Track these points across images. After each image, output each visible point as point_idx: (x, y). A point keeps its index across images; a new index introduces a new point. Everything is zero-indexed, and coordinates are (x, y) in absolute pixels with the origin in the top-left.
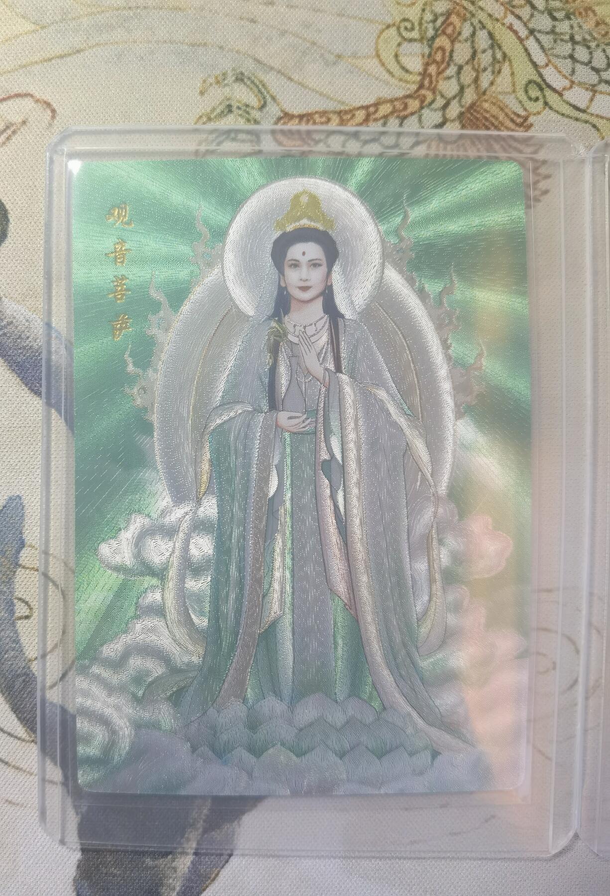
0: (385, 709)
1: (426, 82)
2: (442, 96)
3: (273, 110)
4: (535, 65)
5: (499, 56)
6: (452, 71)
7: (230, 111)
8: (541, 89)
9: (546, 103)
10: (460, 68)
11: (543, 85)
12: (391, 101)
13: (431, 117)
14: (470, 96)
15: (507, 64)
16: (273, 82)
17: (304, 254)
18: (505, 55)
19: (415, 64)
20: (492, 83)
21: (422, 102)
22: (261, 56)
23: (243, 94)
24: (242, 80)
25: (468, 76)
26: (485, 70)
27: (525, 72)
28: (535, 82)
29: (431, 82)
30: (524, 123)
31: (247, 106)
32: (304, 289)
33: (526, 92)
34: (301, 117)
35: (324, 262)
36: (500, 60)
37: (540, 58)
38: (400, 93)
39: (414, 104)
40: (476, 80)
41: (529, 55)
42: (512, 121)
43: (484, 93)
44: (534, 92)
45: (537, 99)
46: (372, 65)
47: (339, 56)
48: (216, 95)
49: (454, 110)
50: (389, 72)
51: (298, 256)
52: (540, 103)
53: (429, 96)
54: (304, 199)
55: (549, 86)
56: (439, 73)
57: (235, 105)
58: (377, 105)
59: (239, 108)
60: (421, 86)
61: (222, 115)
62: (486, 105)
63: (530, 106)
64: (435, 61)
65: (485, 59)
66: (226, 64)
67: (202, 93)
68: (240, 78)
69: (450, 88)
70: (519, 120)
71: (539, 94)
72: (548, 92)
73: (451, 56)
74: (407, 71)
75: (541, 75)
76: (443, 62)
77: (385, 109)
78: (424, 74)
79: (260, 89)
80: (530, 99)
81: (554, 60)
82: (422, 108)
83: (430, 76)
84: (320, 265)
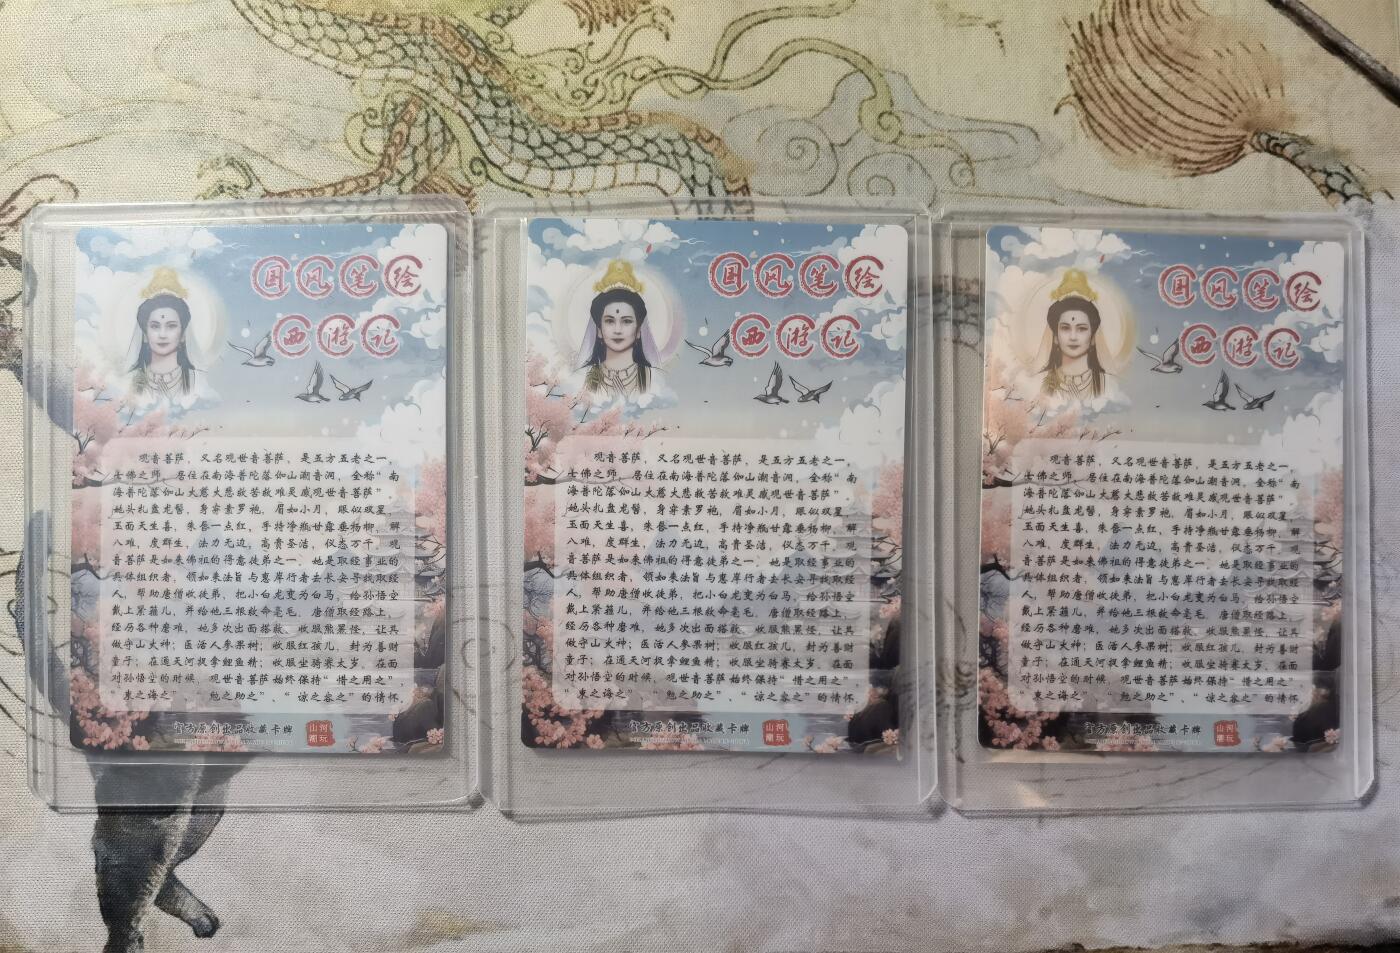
1: (386, 161)
2: (399, 172)
3: (257, 189)
4: (479, 144)
5: (449, 137)
6: (408, 151)
7: (222, 192)
8: (484, 165)
9: (488, 177)
10: (415, 149)
11: (485, 161)
12: (355, 179)
13: (389, 190)
14: (422, 172)
15: (455, 145)
16: (258, 166)
18: (454, 137)
19: (377, 146)
20: (442, 161)
21: (381, 179)
22: (249, 142)
23: (232, 176)
24: (232, 164)
25: (421, 155)
26: (436, 150)
27: (471, 151)
28: (479, 159)
29: (390, 162)
30: (467, 193)
31: (235, 186)
33: (471, 167)
34: (281, 194)
37: (483, 138)
38: (364, 173)
39: (374, 181)
40: (428, 159)
41: (474, 136)
42: (459, 192)
43: (435, 169)
44: (478, 167)
45: (480, 173)
46: (340, 148)
47: (313, 141)
48: (210, 179)
49: (408, 185)
50: (355, 153)
52: (483, 177)
53: (388, 173)
55: (491, 163)
56: (396, 154)
57: (226, 185)
58: (343, 183)
59: (229, 188)
60: (381, 165)
61: (215, 194)
62: (436, 180)
63: (473, 178)
64: (394, 144)
65: (436, 141)
66: (219, 151)
67: (199, 176)
68: (231, 163)
69: (405, 166)
70: (464, 191)
71: (482, 169)
72: (490, 168)
73: (408, 139)
74: (370, 152)
75: (484, 153)
76: (400, 143)
77: (351, 185)
78: (385, 154)
79: (246, 170)
80: (474, 173)
81: (495, 140)
82: (381, 183)
83: (389, 156)
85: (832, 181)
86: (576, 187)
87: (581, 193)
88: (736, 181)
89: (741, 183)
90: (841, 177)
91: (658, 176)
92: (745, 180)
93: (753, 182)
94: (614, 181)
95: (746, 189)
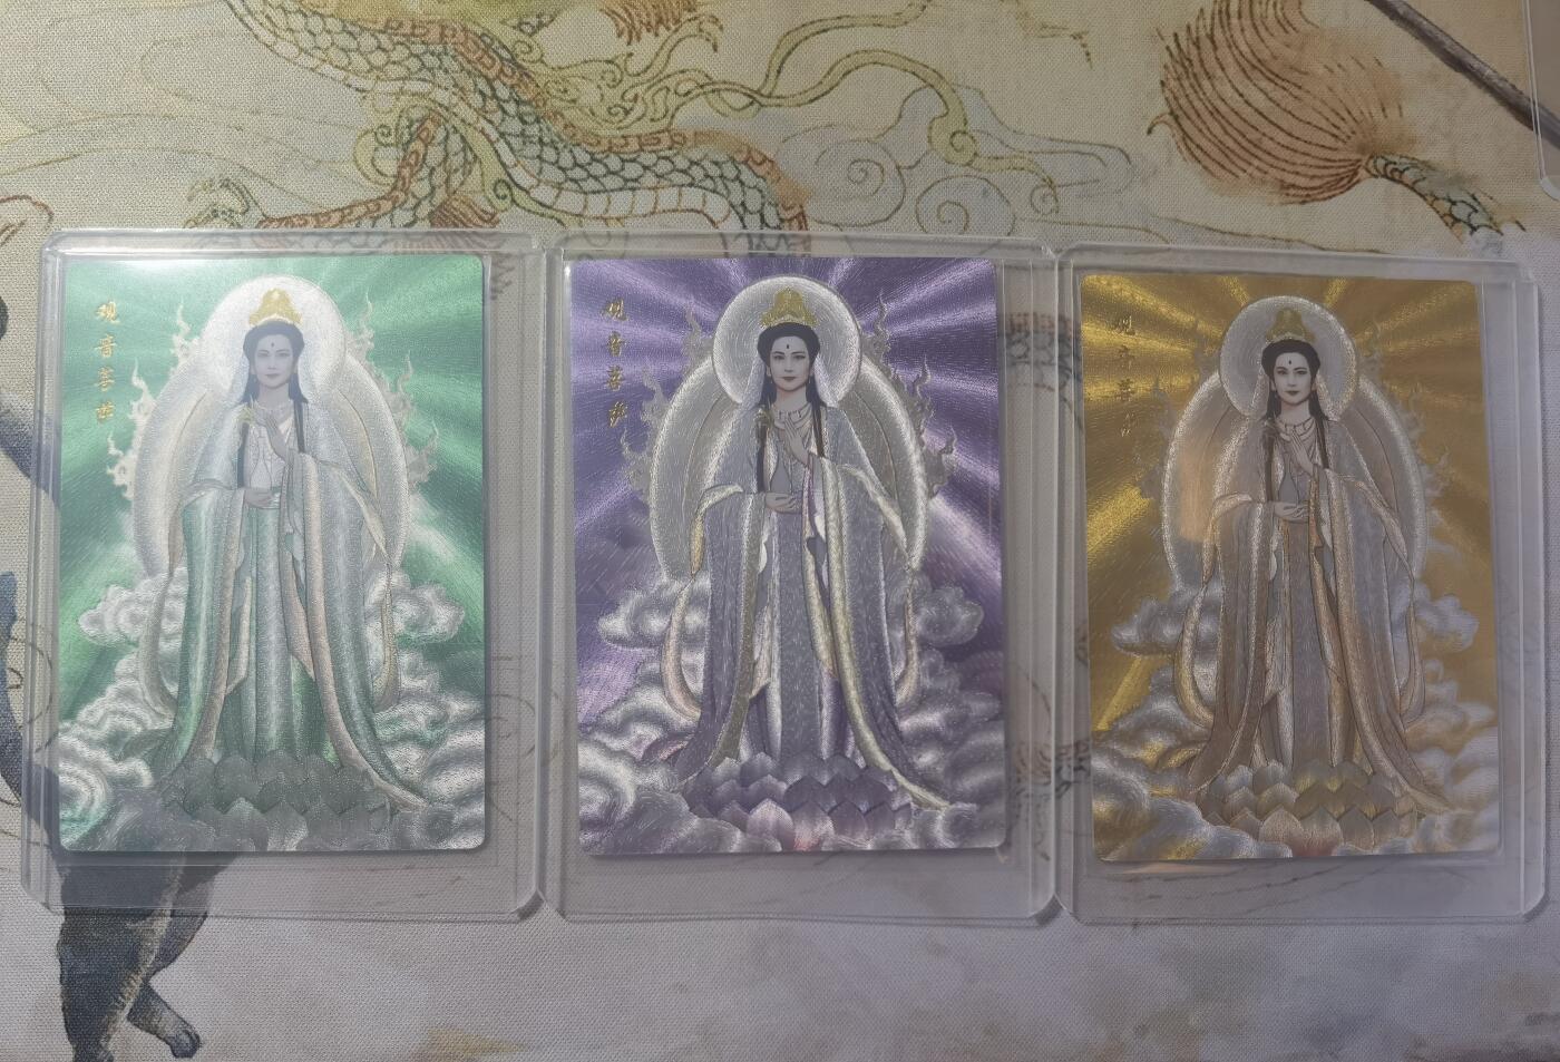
0: (342, 766)
1: (400, 183)
2: (414, 196)
3: (255, 214)
4: (503, 165)
5: (470, 157)
6: (425, 172)
7: (216, 216)
8: (509, 188)
9: (513, 201)
10: (433, 170)
11: (511, 184)
12: (366, 203)
13: (403, 216)
14: (440, 196)
15: (477, 165)
16: (256, 188)
17: (273, 345)
18: (476, 157)
19: (390, 167)
20: (462, 184)
21: (394, 203)
22: (247, 162)
23: (228, 200)
25: (439, 178)
26: (456, 171)
27: (496, 172)
28: (504, 181)
29: (404, 184)
30: (492, 219)
31: (230, 210)
32: (272, 376)
33: (495, 190)
34: (281, 220)
35: (291, 353)
36: (471, 160)
37: (508, 158)
38: (375, 196)
39: (386, 205)
40: (447, 181)
41: (499, 156)
42: (481, 218)
43: (455, 192)
44: (502, 191)
45: (504, 197)
46: (350, 169)
47: (319, 162)
48: (202, 202)
49: (425, 209)
50: (364, 175)
51: (268, 348)
52: (508, 200)
53: (402, 196)
54: (276, 296)
55: (517, 185)
56: (412, 175)
57: (220, 209)
58: (350, 207)
59: (224, 212)
60: (394, 188)
61: (208, 219)
62: (455, 204)
63: (500, 204)
64: (409, 164)
65: (456, 161)
66: (212, 170)
67: (190, 199)
68: (226, 185)
69: (420, 188)
70: (486, 217)
71: (507, 192)
72: (516, 191)
73: (424, 159)
74: (382, 174)
75: (509, 175)
76: (416, 165)
77: (360, 210)
78: (398, 176)
79: (243, 193)
80: (498, 196)
81: (522, 160)
82: (394, 208)
83: (404, 179)
84: (287, 355)
85: (898, 208)
86: (612, 213)
87: (618, 219)
88: (791, 208)
89: (797, 210)
90: (909, 203)
91: (705, 201)
92: (801, 207)
93: (810, 209)
94: (655, 208)
95: (802, 218)
